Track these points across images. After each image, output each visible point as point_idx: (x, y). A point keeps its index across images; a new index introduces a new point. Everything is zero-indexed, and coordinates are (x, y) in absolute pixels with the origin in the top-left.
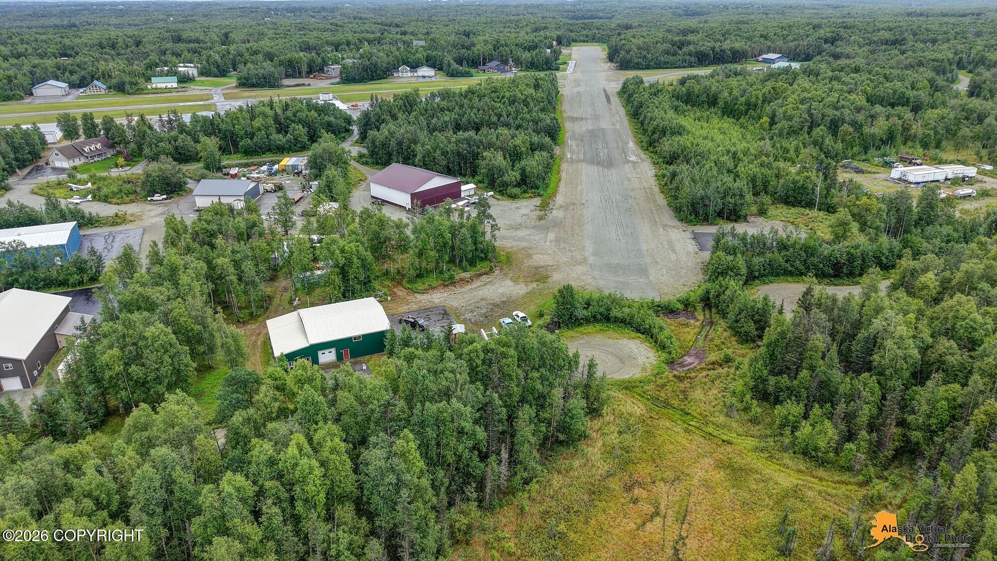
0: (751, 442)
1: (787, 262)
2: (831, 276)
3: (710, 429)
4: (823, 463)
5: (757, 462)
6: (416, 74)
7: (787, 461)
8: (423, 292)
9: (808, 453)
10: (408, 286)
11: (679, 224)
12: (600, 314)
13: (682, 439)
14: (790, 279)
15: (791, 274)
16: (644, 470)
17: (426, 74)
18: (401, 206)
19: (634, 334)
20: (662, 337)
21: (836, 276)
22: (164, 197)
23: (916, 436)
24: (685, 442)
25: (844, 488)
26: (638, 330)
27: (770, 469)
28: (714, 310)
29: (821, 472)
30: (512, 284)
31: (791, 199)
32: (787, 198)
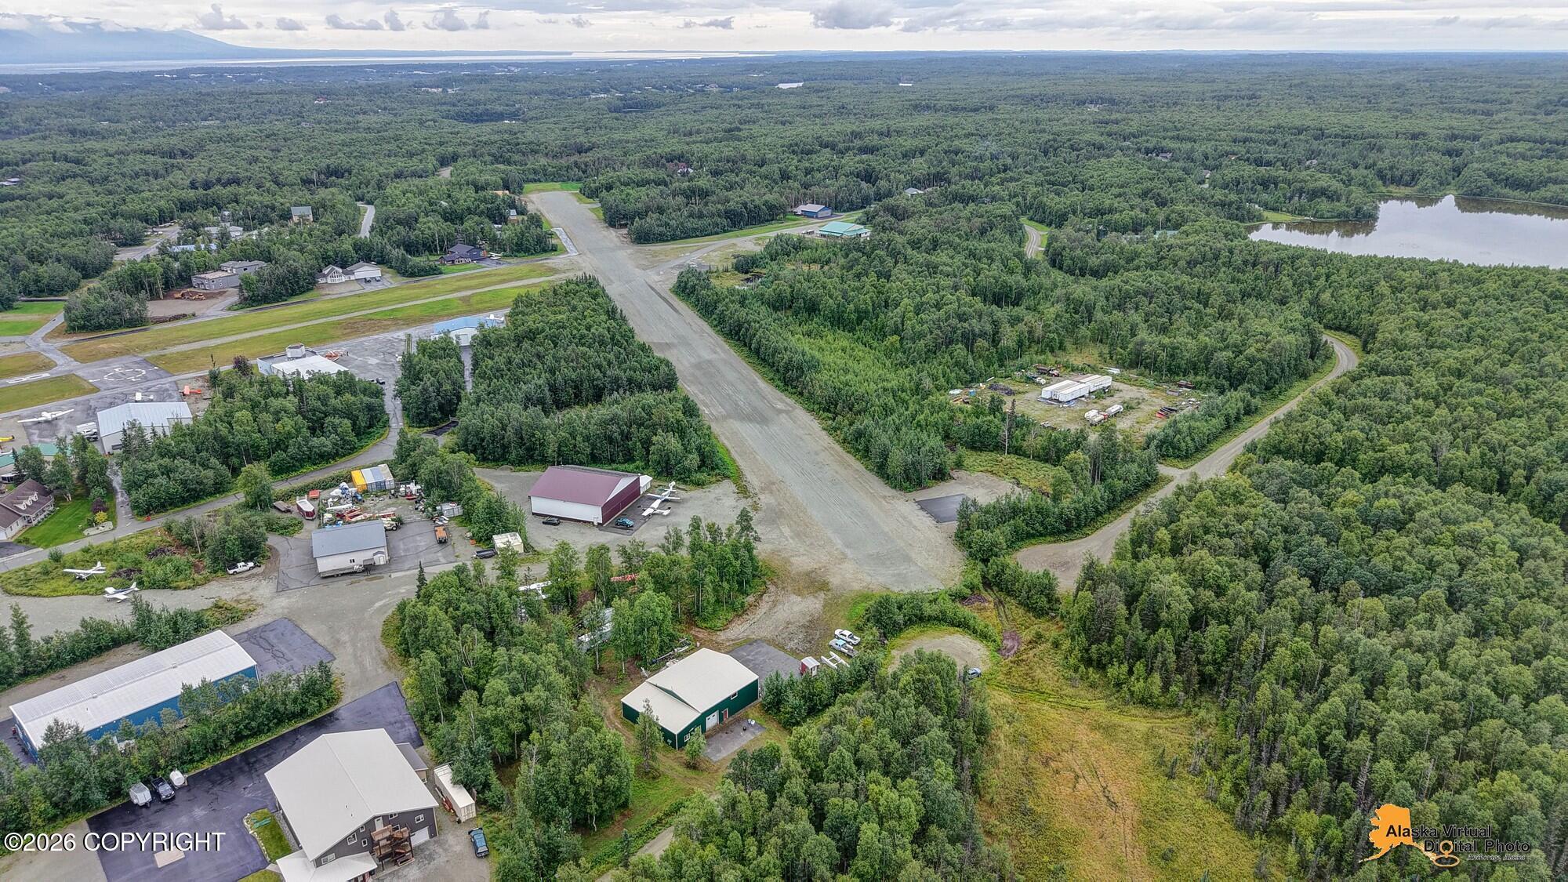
0: (1103, 704)
1: (1027, 524)
2: (1064, 532)
3: (1068, 701)
4: (1156, 706)
5: (1116, 719)
6: (352, 278)
7: (1133, 712)
8: (724, 628)
9: (1145, 701)
10: (704, 625)
11: (894, 492)
12: (916, 616)
13: (1053, 714)
14: (1033, 541)
15: (1033, 536)
16: (1047, 747)
17: (368, 276)
18: (585, 522)
19: (952, 629)
20: (980, 627)
21: (1067, 531)
22: (251, 564)
23: (1210, 669)
24: (1057, 717)
25: (1178, 720)
26: (953, 625)
27: (1126, 721)
28: (995, 588)
29: (1159, 714)
30: (799, 599)
31: (978, 444)
32: (974, 442)
